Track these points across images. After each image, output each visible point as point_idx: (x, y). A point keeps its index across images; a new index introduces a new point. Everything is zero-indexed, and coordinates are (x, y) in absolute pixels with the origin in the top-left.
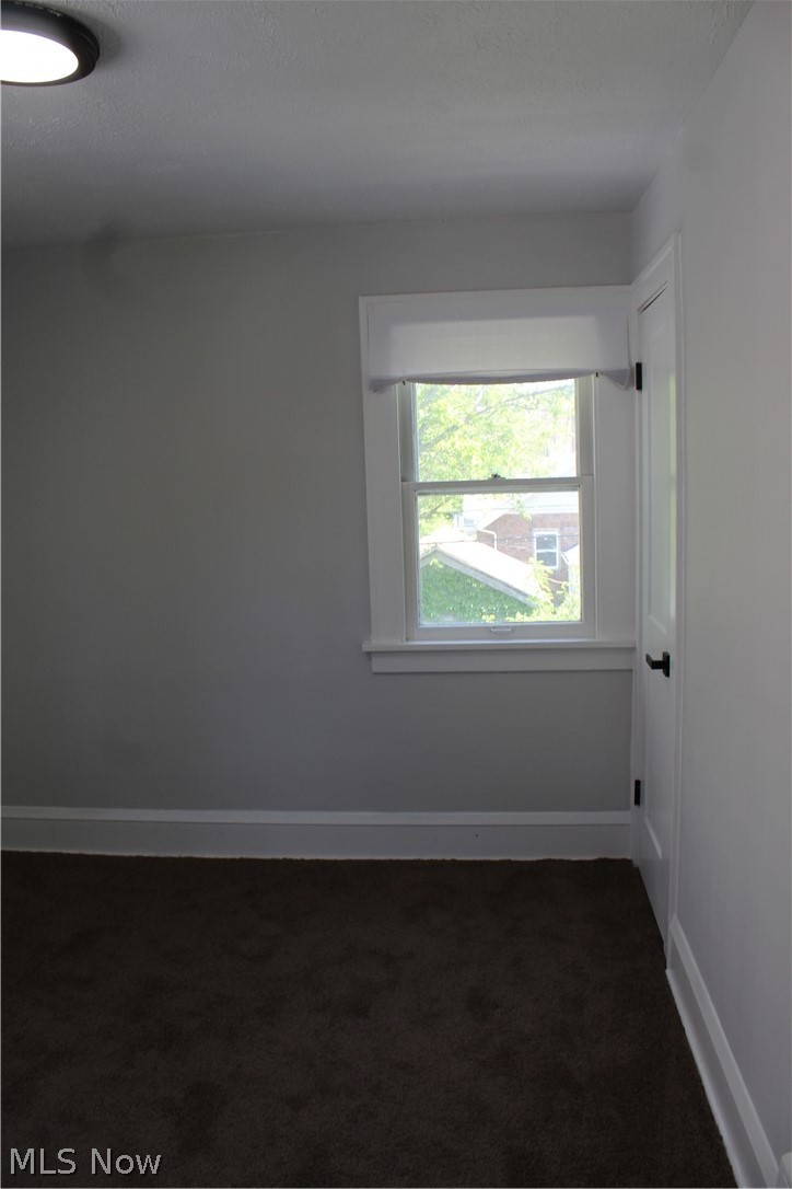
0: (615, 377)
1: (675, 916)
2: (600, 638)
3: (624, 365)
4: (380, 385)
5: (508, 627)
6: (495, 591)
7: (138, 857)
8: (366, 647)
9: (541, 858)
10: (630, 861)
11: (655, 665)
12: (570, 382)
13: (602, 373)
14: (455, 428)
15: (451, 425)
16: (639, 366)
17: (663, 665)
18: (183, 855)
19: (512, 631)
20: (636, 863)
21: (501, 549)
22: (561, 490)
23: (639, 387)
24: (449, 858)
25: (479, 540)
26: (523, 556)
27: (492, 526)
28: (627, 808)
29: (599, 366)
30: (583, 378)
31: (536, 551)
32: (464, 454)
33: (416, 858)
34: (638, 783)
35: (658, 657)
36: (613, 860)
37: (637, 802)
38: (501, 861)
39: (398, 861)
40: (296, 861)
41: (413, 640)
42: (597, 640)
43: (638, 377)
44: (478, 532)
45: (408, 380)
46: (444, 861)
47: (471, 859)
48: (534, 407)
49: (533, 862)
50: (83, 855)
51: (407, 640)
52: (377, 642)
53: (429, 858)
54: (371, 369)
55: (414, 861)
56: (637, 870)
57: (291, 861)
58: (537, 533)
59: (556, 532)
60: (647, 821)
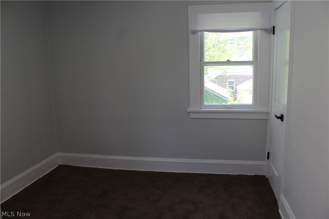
0: (266, 30)
1: (282, 194)
2: (258, 109)
3: (269, 27)
4: (194, 32)
5: (231, 105)
6: (217, 96)
7: (120, 170)
8: (188, 110)
9: (238, 174)
10: (265, 176)
11: (278, 118)
12: (252, 32)
13: (262, 29)
14: (210, 48)
15: (209, 48)
16: (274, 27)
17: (281, 118)
18: (133, 170)
19: (232, 107)
20: (267, 177)
21: (218, 85)
22: (247, 65)
23: (274, 34)
24: (211, 173)
25: (212, 82)
26: (224, 87)
27: (216, 78)
28: (264, 160)
29: (261, 27)
30: (256, 31)
31: (228, 85)
32: (212, 56)
33: (201, 173)
34: (268, 153)
35: (279, 115)
36: (259, 175)
37: (268, 158)
38: (226, 174)
39: (195, 173)
40: (166, 172)
41: (202, 109)
42: (257, 110)
43: (273, 30)
44: (212, 80)
45: (203, 31)
46: (209, 174)
47: (217, 174)
48: (232, 43)
49: (236, 175)
50: (104, 169)
51: (200, 109)
52: (191, 109)
53: (205, 173)
54: (192, 27)
55: (200, 173)
56: (267, 179)
57: (164, 172)
58: (229, 80)
59: (234, 80)
60: (271, 164)
